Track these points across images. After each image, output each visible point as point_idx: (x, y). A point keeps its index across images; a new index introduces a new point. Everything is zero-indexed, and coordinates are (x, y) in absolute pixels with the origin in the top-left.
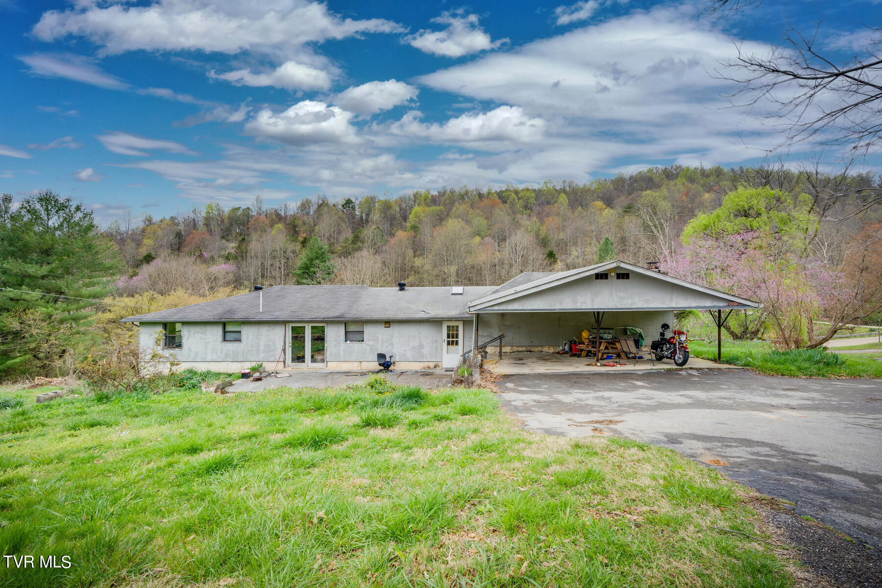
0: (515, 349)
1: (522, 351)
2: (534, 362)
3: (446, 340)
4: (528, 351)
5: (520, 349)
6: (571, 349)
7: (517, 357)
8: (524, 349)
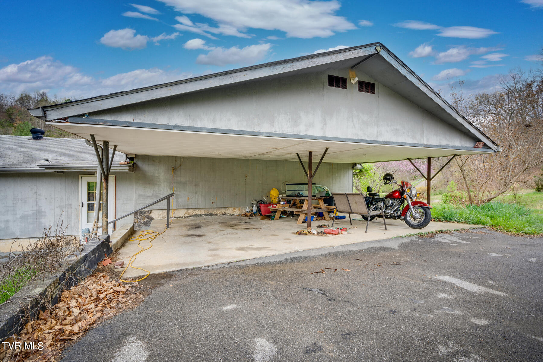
0: (191, 212)
1: (201, 215)
2: (215, 232)
3: (86, 203)
4: (208, 215)
5: (199, 212)
6: (259, 210)
7: (193, 223)
8: (203, 212)
